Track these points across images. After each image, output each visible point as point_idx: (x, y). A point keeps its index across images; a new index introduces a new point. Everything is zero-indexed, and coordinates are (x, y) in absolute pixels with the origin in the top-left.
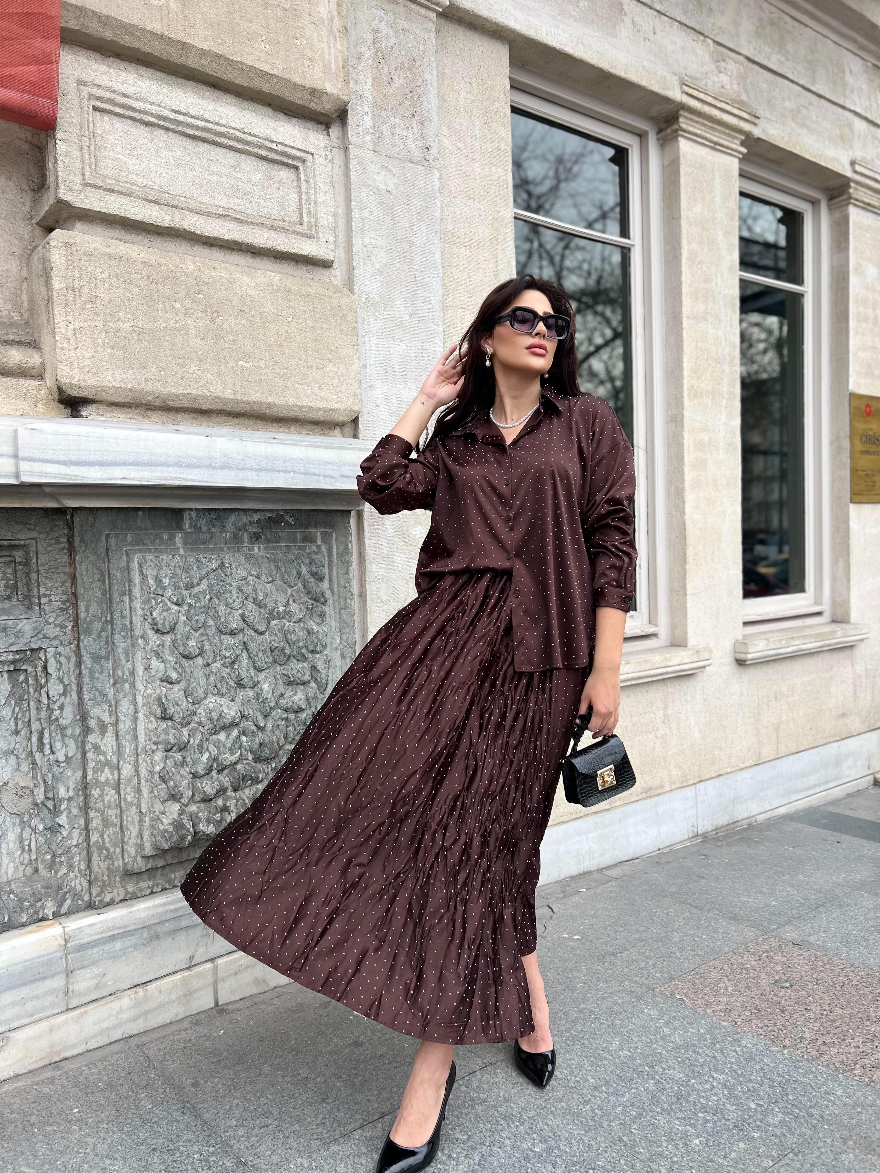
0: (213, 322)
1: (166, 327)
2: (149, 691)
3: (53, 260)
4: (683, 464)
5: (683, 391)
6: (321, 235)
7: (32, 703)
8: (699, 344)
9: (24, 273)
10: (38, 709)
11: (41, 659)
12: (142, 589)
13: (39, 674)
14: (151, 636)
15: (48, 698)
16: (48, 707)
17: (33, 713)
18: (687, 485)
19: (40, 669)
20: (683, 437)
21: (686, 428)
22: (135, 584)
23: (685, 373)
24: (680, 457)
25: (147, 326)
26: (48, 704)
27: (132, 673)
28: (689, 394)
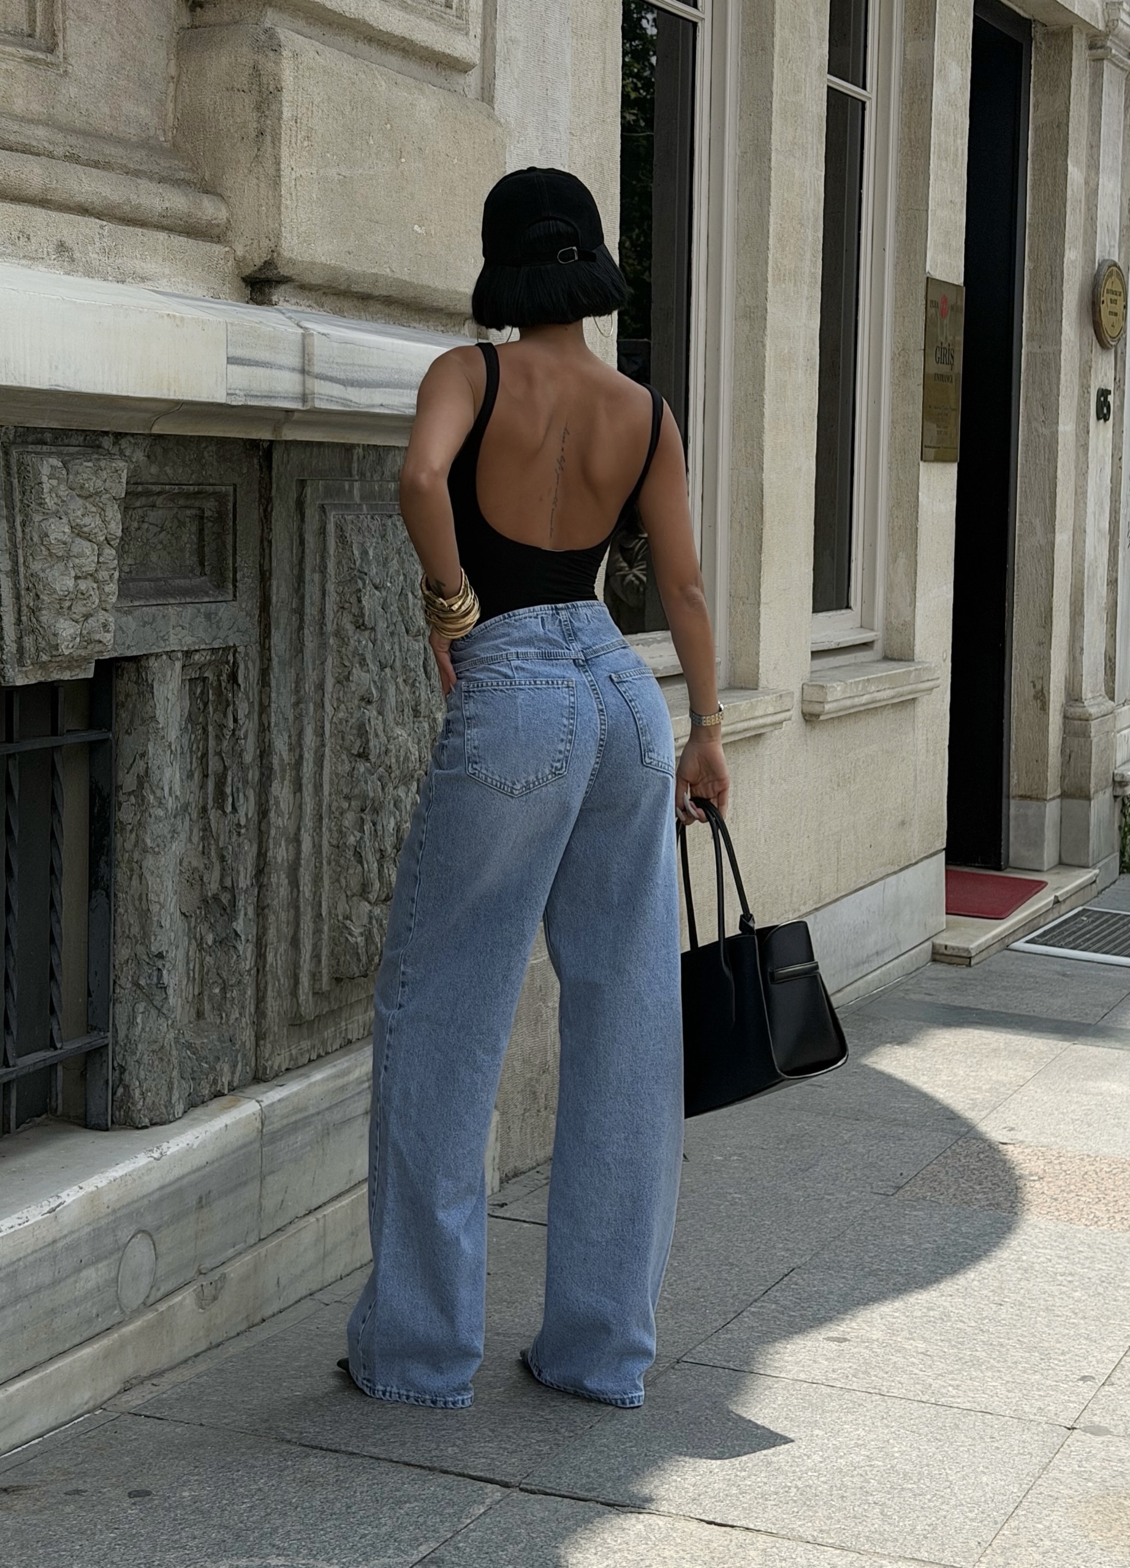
0: (398, 166)
1: (361, 174)
2: (341, 715)
3: (284, 77)
4: (763, 390)
5: (767, 271)
6: (471, 27)
7: (210, 728)
8: (786, 195)
9: (173, 71)
10: (219, 738)
11: (228, 662)
12: (339, 563)
13: (223, 684)
14: (350, 633)
15: (235, 721)
16: (233, 734)
17: (212, 743)
18: (766, 426)
19: (224, 677)
20: (764, 346)
21: (768, 332)
22: (330, 556)
23: (771, 241)
24: (757, 377)
25: (347, 174)
26: (234, 730)
27: (321, 687)
28: (774, 275)
